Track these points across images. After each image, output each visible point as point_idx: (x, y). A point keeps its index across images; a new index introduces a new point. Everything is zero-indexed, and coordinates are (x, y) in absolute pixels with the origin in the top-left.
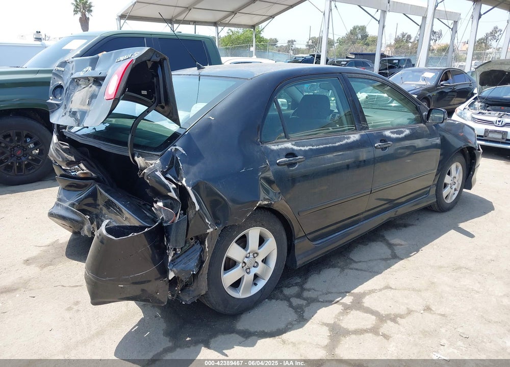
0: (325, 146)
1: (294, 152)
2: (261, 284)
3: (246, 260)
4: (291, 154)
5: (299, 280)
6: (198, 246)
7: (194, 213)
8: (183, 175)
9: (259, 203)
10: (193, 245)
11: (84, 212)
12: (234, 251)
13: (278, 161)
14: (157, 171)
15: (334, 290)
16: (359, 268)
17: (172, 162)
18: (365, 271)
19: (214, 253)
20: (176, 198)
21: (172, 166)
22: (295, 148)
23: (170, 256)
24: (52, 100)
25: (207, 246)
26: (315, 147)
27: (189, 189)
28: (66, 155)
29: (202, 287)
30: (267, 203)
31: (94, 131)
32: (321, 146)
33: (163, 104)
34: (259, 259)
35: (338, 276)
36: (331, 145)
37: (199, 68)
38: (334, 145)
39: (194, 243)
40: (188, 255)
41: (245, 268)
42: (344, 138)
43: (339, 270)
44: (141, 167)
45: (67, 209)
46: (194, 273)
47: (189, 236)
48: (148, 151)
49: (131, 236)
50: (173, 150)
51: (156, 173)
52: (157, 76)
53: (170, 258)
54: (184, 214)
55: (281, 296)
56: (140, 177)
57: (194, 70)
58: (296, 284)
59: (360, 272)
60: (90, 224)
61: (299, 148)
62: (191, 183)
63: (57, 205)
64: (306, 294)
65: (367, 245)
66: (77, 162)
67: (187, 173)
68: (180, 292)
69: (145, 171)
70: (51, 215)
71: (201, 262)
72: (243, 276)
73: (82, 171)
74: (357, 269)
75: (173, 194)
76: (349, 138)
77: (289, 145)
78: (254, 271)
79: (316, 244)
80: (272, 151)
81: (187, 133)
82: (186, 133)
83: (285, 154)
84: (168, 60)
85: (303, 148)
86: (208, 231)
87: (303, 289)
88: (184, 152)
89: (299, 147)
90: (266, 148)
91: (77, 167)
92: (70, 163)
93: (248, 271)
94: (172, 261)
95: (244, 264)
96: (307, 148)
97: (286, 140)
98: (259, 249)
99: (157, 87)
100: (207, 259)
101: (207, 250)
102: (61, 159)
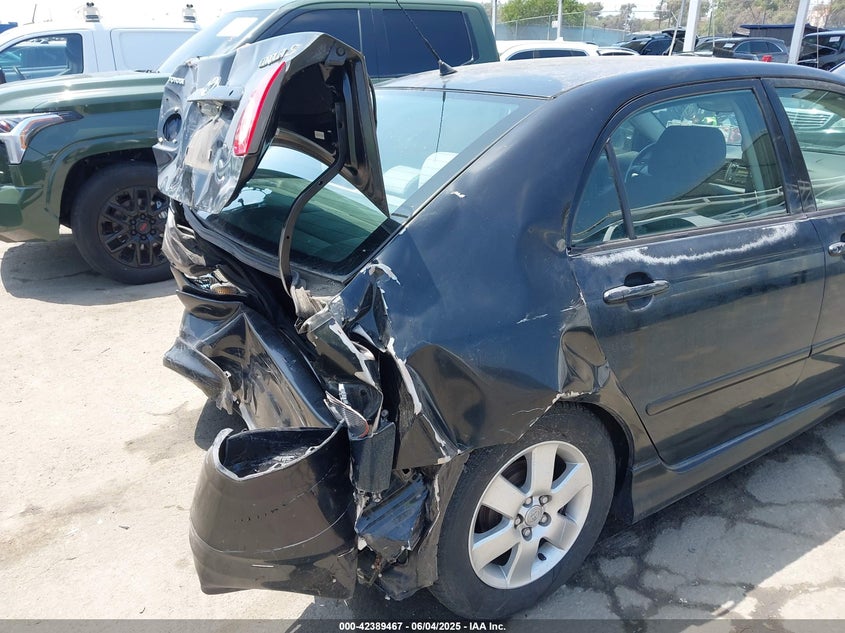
0: (716, 253)
1: (646, 271)
2: (555, 557)
3: (524, 511)
4: (638, 276)
5: (634, 542)
6: (419, 486)
7: (411, 418)
8: (389, 330)
9: (558, 396)
10: (410, 483)
11: (222, 362)
12: (499, 494)
13: (607, 294)
14: (332, 322)
15: (713, 576)
16: (769, 521)
17: (368, 302)
18: (783, 530)
19: (453, 501)
20: (373, 383)
21: (367, 309)
22: (649, 260)
23: (359, 507)
24: (162, 143)
25: (437, 491)
26: (693, 258)
27: (401, 363)
28: (188, 253)
29: (427, 572)
30: (577, 394)
31: (240, 205)
32: (708, 255)
33: (354, 165)
34: (553, 509)
35: (722, 538)
36: (730, 251)
37: (445, 72)
38: (737, 250)
39: (410, 479)
40: (397, 506)
41: (520, 528)
42: (761, 233)
43: (724, 521)
44: (300, 311)
45: (194, 354)
46: (409, 548)
47: (401, 466)
48: (321, 270)
49: (273, 472)
50: (371, 273)
51: (330, 327)
52: (342, 99)
53: (359, 511)
54: (391, 418)
55: (594, 578)
56: (299, 332)
57: (432, 77)
58: (629, 552)
59: (771, 533)
60: (230, 390)
61: (656, 260)
62: (405, 349)
63: (178, 345)
64: (650, 580)
65: (784, 460)
66: (210, 268)
67: (398, 327)
68: (380, 576)
69: (308, 322)
70: (169, 363)
71: (425, 523)
72: (517, 545)
73: (219, 284)
74: (764, 524)
75: (366, 375)
76: (770, 232)
77: (634, 254)
78: (539, 533)
79: (677, 470)
80: (595, 269)
81: (404, 230)
82: (401, 233)
83: (623, 276)
84: (364, 63)
85: (666, 261)
86: (440, 461)
87: (643, 567)
88: (394, 278)
89: (658, 257)
90: (580, 262)
91: (209, 275)
92: (196, 269)
93: (527, 532)
94: (363, 515)
95: (519, 520)
96: (675, 260)
97: (627, 240)
98: (553, 487)
99: (341, 126)
100: (438, 519)
101: (438, 499)
102: (180, 261)
